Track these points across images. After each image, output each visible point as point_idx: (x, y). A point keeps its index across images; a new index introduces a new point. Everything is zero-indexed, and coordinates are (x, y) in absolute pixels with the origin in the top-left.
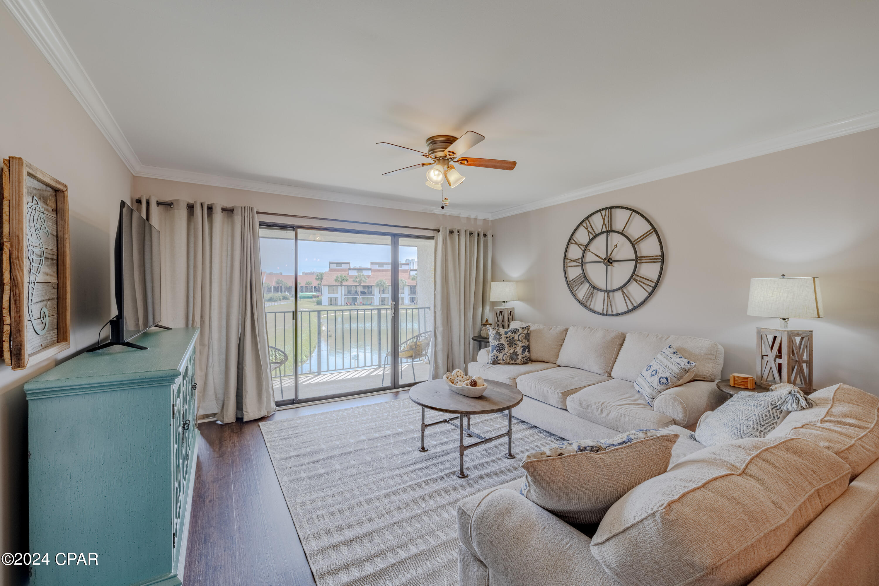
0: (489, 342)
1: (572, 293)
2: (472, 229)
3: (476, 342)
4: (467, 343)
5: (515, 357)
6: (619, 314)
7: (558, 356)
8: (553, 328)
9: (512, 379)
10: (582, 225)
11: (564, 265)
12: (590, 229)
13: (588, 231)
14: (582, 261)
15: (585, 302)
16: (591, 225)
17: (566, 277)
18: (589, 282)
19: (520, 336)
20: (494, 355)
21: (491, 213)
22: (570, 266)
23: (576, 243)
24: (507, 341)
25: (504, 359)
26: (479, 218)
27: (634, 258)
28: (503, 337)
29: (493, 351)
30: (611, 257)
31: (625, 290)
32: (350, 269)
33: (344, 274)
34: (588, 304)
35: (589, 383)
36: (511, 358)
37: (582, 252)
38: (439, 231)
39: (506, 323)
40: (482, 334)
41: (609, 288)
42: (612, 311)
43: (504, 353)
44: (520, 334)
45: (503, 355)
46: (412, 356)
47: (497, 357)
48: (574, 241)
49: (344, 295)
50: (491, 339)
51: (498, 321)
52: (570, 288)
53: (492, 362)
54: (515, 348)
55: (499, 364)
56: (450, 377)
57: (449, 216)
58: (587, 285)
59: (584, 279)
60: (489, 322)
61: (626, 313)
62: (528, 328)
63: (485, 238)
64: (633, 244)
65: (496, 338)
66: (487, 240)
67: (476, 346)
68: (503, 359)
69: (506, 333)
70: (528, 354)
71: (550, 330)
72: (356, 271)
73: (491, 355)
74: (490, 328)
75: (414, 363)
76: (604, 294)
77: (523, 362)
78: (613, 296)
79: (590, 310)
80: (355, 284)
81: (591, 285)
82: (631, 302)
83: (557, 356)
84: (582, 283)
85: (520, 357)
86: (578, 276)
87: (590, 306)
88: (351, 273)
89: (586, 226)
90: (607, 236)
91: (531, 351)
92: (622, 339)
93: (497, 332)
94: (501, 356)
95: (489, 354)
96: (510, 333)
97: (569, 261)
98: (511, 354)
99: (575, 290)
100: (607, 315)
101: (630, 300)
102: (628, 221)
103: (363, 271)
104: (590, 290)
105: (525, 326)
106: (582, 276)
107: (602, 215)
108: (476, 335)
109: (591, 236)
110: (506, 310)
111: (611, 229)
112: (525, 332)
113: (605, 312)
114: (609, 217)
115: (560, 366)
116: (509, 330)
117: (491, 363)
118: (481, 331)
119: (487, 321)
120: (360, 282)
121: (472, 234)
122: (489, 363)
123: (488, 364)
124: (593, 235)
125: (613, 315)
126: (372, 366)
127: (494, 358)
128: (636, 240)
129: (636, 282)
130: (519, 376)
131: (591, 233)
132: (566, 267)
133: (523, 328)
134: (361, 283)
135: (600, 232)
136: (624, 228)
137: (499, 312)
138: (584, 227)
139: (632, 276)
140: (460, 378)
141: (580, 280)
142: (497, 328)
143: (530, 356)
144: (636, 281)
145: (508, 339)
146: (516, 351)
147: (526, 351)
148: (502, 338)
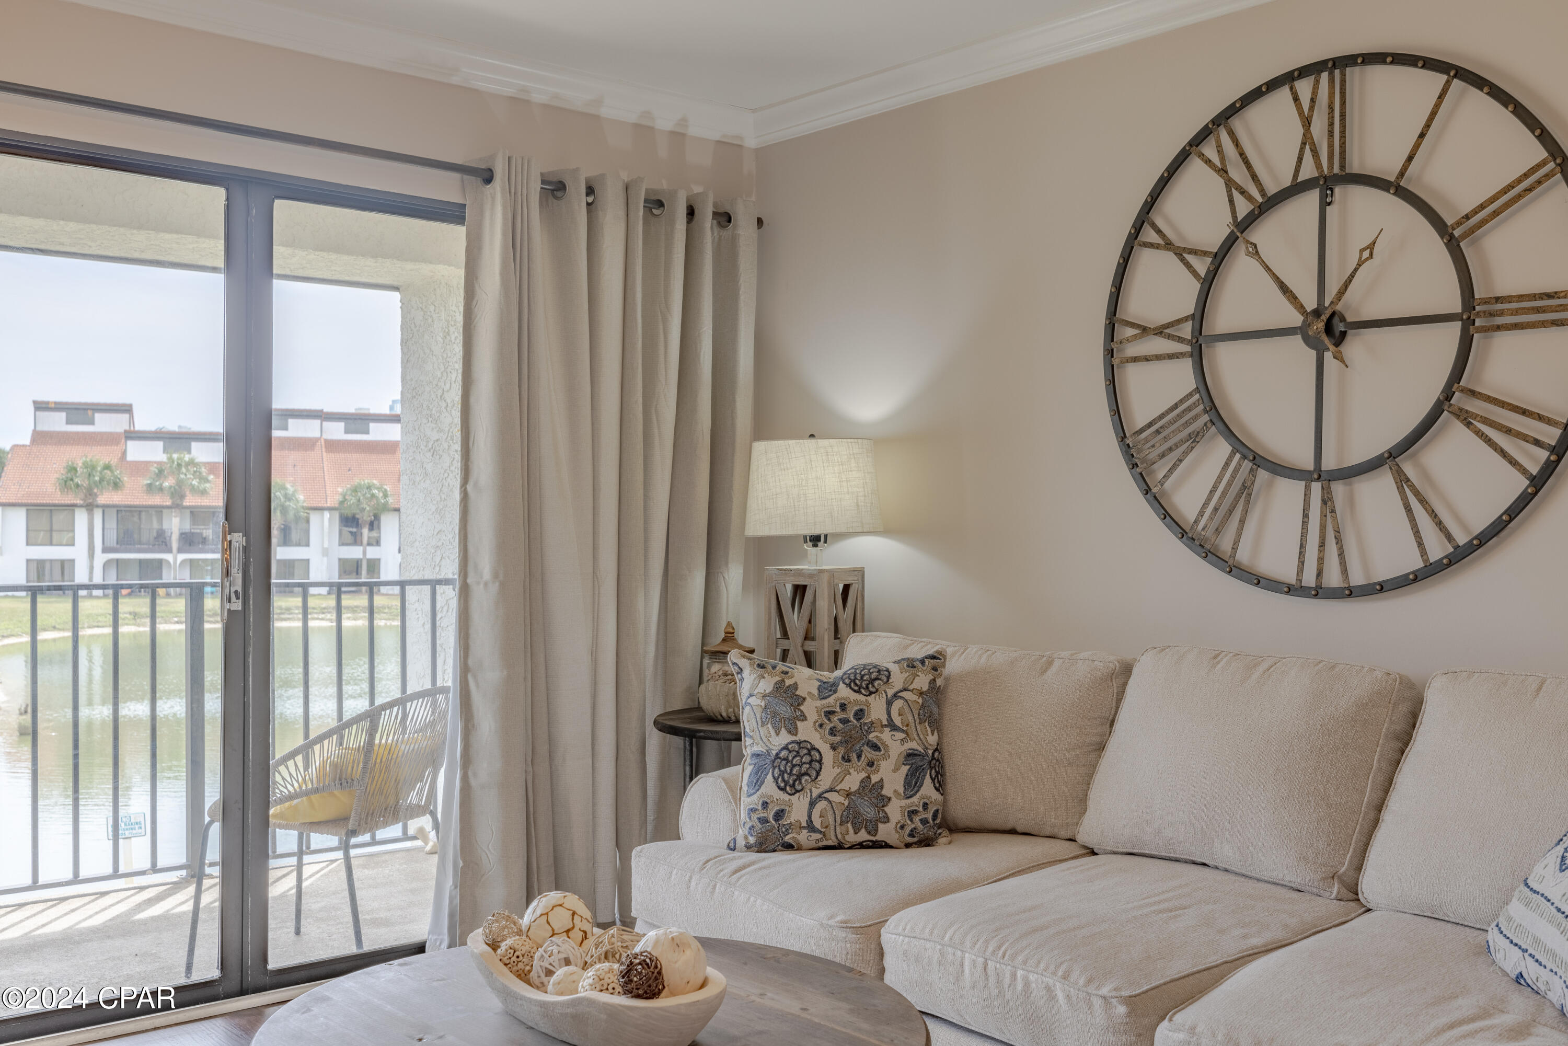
0: (738, 738)
1: (1147, 491)
2: (662, 185)
3: (678, 741)
4: (632, 743)
5: (869, 812)
6: (1381, 588)
7: (1084, 800)
8: (1057, 663)
9: (856, 930)
10: (1201, 155)
11: (1110, 353)
12: (1238, 174)
13: (1230, 184)
14: (1198, 331)
15: (1209, 533)
16: (1242, 154)
17: (1116, 411)
18: (1229, 434)
19: (898, 704)
20: (765, 805)
21: (754, 111)
22: (1135, 359)
23: (1168, 245)
24: (833, 732)
25: (817, 823)
26: (694, 130)
27: (1455, 305)
28: (811, 708)
29: (757, 782)
30: (1339, 307)
31: (1409, 469)
32: (132, 435)
33: (102, 456)
34: (1225, 544)
35: (1257, 941)
36: (852, 817)
37: (1197, 286)
38: (488, 177)
39: (823, 645)
40: (704, 703)
41: (1330, 462)
42: (1345, 571)
43: (816, 792)
44: (895, 696)
45: (812, 804)
46: (346, 819)
47: (779, 815)
48: (1159, 232)
49: (105, 550)
50: (749, 720)
51: (785, 635)
52: (1135, 465)
53: (752, 840)
54: (871, 764)
55: (789, 847)
56: (509, 942)
57: (545, 107)
58: (1223, 448)
59: (1206, 418)
60: (741, 641)
61: (1416, 580)
62: (936, 660)
63: (726, 233)
64: (1452, 236)
65: (774, 714)
66: (734, 240)
67: (678, 761)
68: (810, 820)
69: (826, 689)
70: (935, 796)
71: (1044, 671)
72: (160, 444)
73: (749, 801)
74: (744, 663)
75: (353, 852)
76: (1307, 489)
77: (911, 835)
78: (1351, 501)
79: (1233, 569)
80: (156, 500)
81: (1240, 446)
82: (1440, 524)
83: (1081, 804)
84: (1195, 438)
85: (895, 811)
86: (1176, 406)
87: (1235, 549)
88: (137, 452)
89: (1216, 160)
90: (1324, 204)
91: (949, 781)
92: (1404, 708)
93: (779, 686)
94: (798, 809)
95: (737, 801)
96: (844, 691)
97: (1130, 332)
98: (848, 795)
99: (1160, 475)
100: (1319, 592)
101: (1433, 515)
102: (1428, 126)
103: (194, 445)
104: (1236, 471)
105: (918, 651)
106: (1195, 405)
107: (1296, 99)
108: (678, 706)
109: (1243, 208)
110: (825, 578)
111: (1342, 167)
112: (922, 682)
113: (1309, 579)
114: (1331, 108)
115: (1093, 853)
116: (838, 673)
117: (749, 847)
118: (701, 682)
119: (729, 637)
120: (178, 493)
121: (660, 204)
122: (741, 843)
123: (732, 848)
124: (1250, 198)
125: (1350, 593)
126: (154, 869)
127: (764, 821)
128: (1467, 217)
129: (1468, 425)
130: (895, 911)
131: (1243, 192)
132: (1116, 362)
133: (911, 664)
134: (182, 497)
135: (1287, 182)
136: (1410, 158)
137: (789, 588)
138: (1208, 162)
139: (1447, 395)
140: (567, 946)
141: (1187, 424)
142: (781, 667)
143: (945, 802)
144: (1466, 418)
145: (835, 719)
146: (875, 779)
147: (928, 779)
148: (804, 718)
